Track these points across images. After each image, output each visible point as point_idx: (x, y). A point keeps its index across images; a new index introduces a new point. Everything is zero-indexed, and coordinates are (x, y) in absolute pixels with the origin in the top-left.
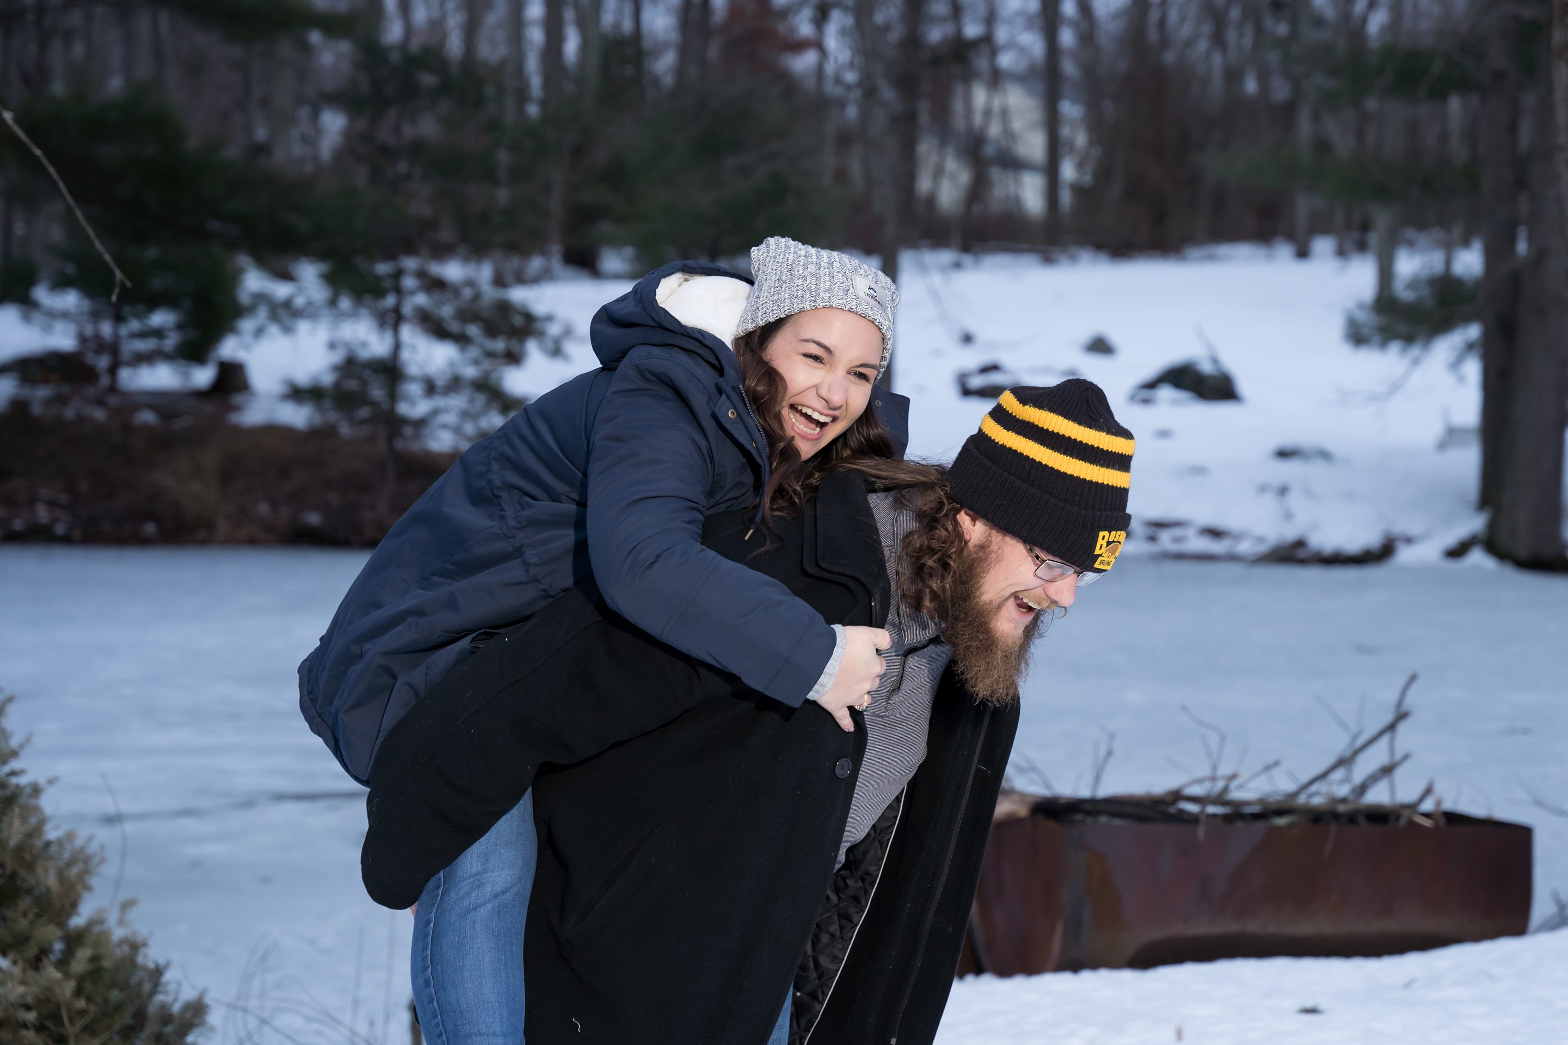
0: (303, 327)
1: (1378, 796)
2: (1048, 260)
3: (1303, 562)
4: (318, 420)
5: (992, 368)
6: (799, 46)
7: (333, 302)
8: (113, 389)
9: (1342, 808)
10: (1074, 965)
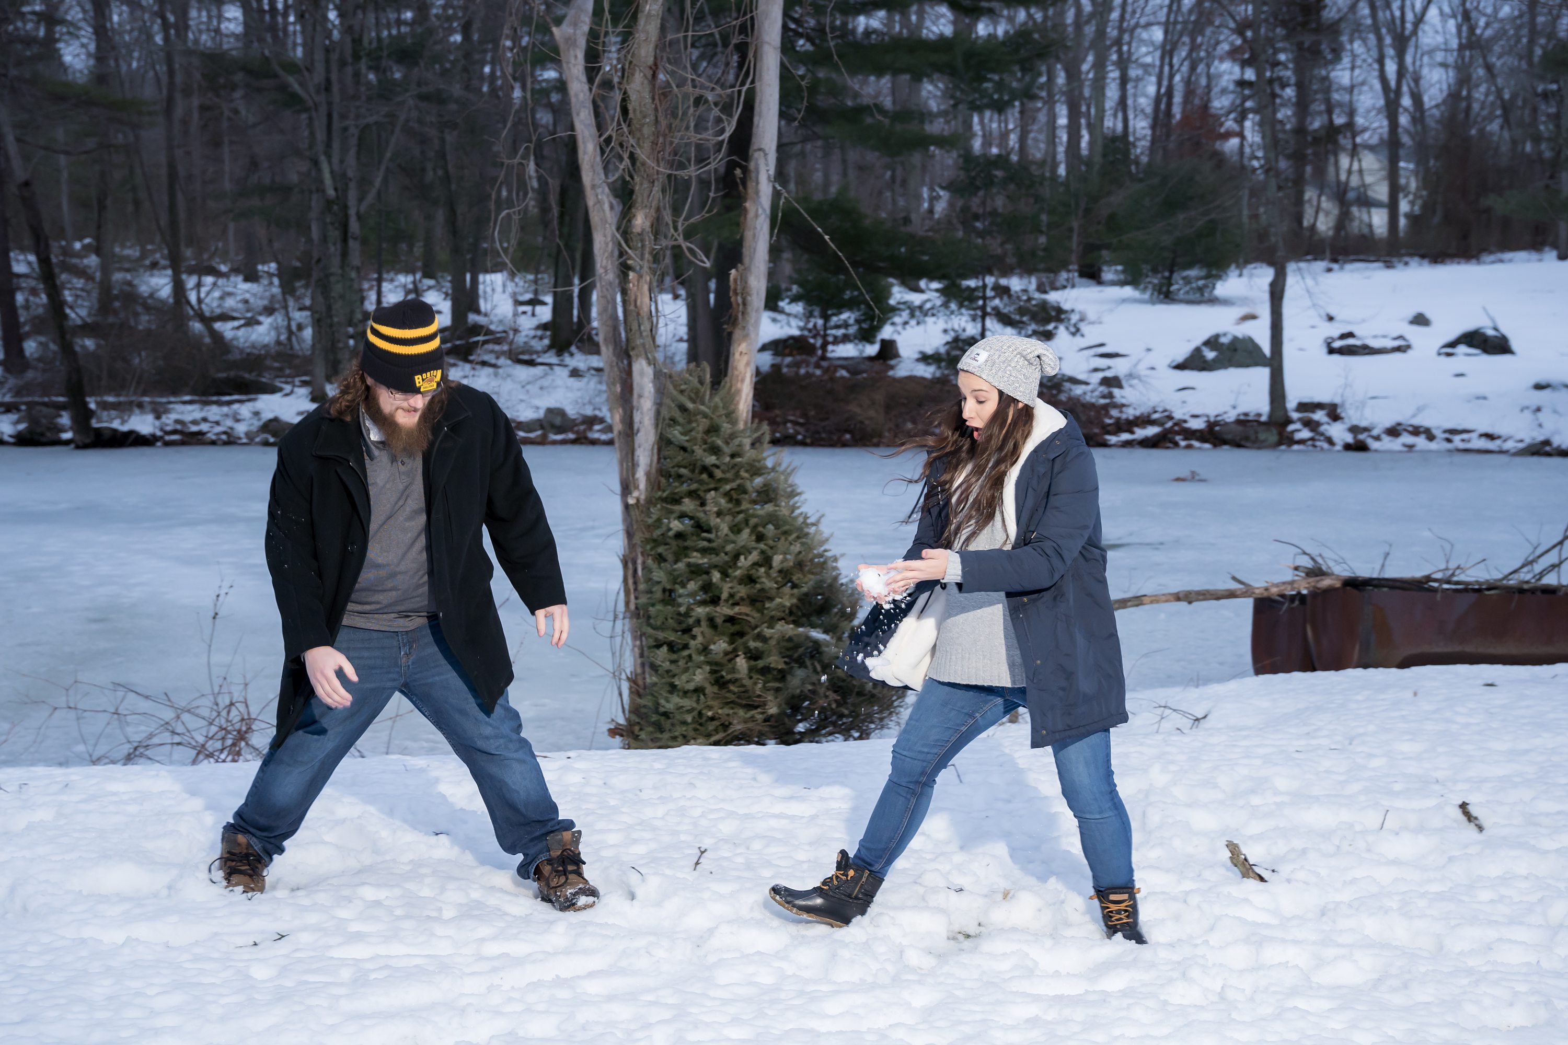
0: (930, 320)
1: (1550, 580)
2: (1389, 266)
3: (1548, 454)
4: (938, 374)
5: (1350, 335)
6: (1228, 135)
7: (945, 305)
8: (824, 358)
9: (1526, 586)
10: (1366, 666)
